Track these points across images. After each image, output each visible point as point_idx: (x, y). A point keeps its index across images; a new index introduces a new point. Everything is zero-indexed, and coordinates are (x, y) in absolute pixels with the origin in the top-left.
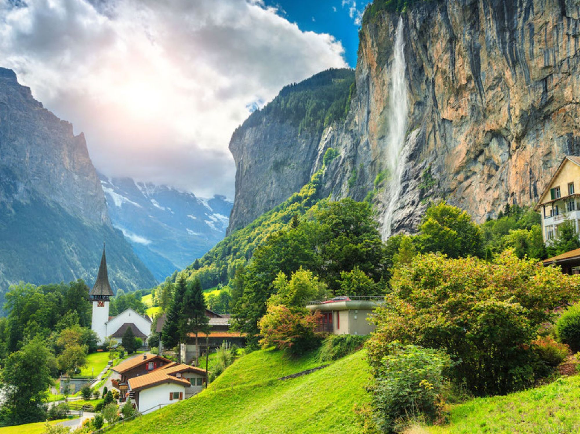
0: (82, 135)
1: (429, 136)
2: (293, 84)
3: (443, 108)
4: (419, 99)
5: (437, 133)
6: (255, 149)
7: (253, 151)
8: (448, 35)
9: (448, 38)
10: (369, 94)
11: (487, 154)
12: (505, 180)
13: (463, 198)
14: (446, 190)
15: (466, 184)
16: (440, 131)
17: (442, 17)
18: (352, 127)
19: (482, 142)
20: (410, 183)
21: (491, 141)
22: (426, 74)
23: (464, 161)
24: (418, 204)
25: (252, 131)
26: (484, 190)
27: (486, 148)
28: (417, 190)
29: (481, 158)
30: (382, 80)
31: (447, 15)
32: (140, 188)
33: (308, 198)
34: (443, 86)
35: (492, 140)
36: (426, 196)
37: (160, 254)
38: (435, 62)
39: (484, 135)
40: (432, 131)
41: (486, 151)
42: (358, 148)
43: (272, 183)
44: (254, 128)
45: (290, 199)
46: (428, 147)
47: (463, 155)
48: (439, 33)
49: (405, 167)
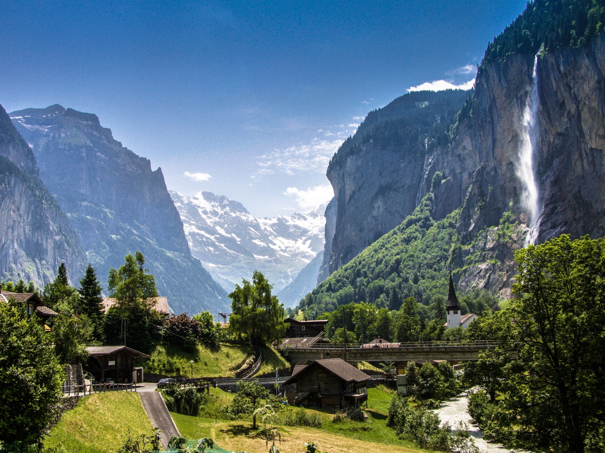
0: (160, 169)
1: (575, 163)
2: (378, 109)
3: (590, 138)
4: (560, 131)
5: (585, 160)
6: (357, 175)
7: (355, 178)
8: (596, 76)
9: (596, 79)
10: (493, 124)
14: (599, 210)
16: (588, 159)
17: (589, 61)
18: (459, 151)
20: (558, 205)
22: (568, 109)
25: (352, 158)
31: (595, 60)
32: (204, 216)
33: (422, 220)
34: (590, 120)
36: (579, 217)
37: (230, 280)
38: (581, 100)
40: (578, 158)
42: (485, 173)
43: (379, 207)
44: (355, 156)
45: (405, 222)
46: (574, 173)
48: (586, 75)
49: (551, 191)
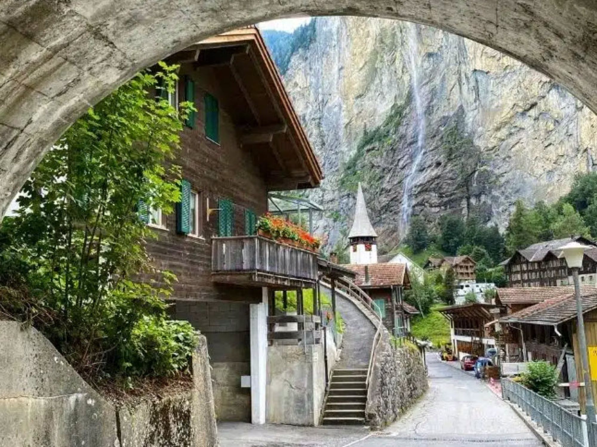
3: (475, 58)
4: (431, 50)
5: (465, 86)
11: (543, 107)
12: (575, 135)
13: (509, 157)
14: (483, 149)
15: (512, 141)
16: (469, 84)
19: (536, 94)
21: (548, 92)
23: (509, 116)
24: (445, 166)
26: (541, 146)
27: (542, 101)
28: (441, 149)
29: (533, 113)
30: (366, 30)
35: (551, 92)
36: (456, 157)
39: (540, 86)
40: (455, 84)
41: (541, 104)
46: (449, 103)
47: (506, 110)
